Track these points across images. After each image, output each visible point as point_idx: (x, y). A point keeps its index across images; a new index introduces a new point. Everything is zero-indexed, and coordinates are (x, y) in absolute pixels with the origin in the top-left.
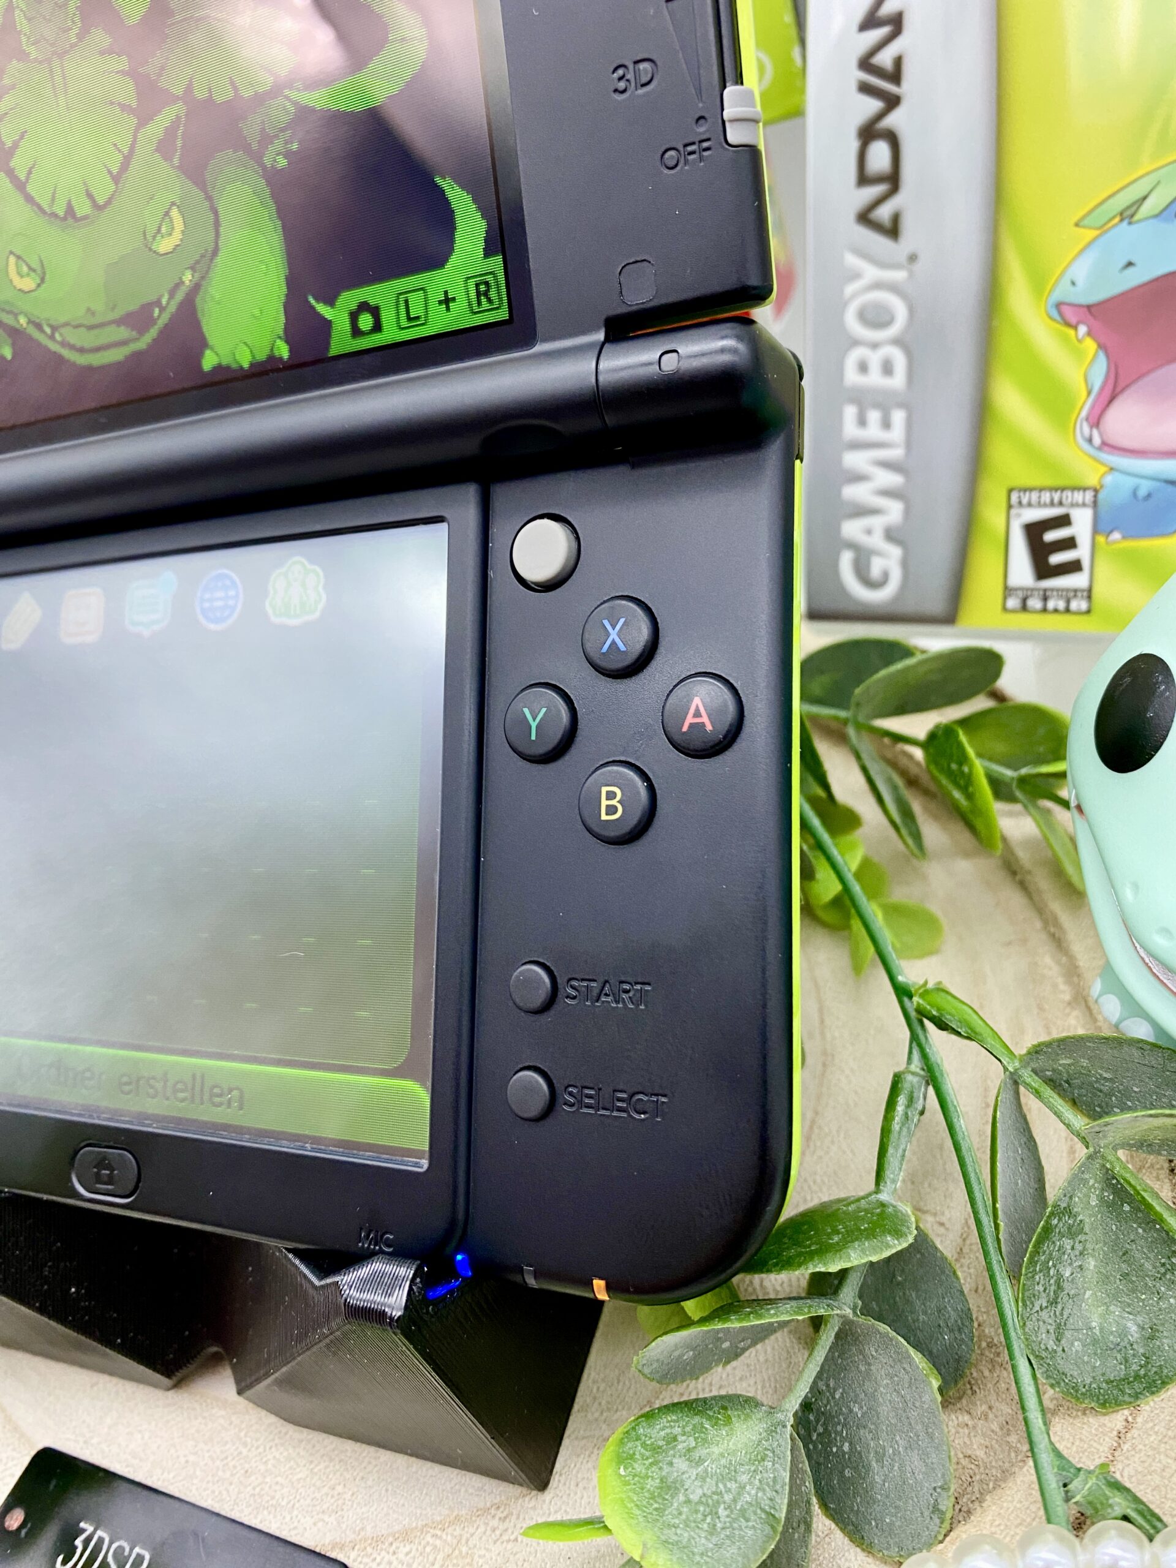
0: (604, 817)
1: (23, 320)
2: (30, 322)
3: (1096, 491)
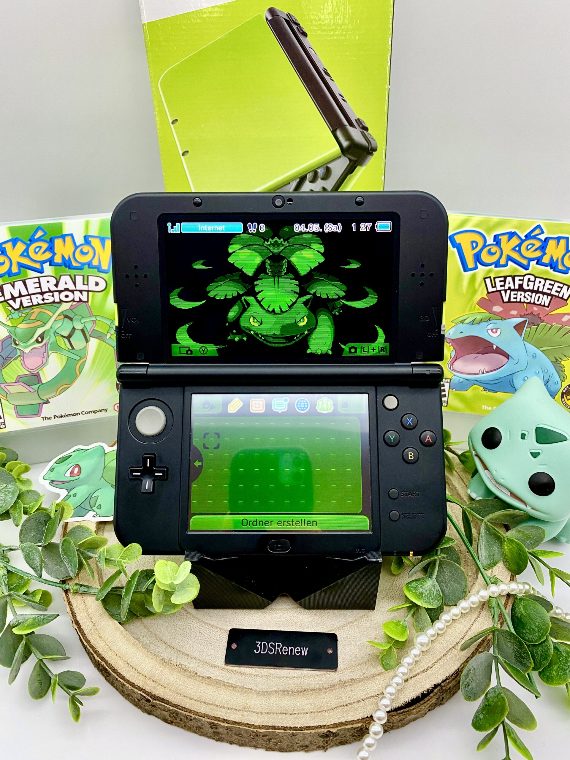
0: (409, 459)
2: (254, 333)
3: (450, 380)
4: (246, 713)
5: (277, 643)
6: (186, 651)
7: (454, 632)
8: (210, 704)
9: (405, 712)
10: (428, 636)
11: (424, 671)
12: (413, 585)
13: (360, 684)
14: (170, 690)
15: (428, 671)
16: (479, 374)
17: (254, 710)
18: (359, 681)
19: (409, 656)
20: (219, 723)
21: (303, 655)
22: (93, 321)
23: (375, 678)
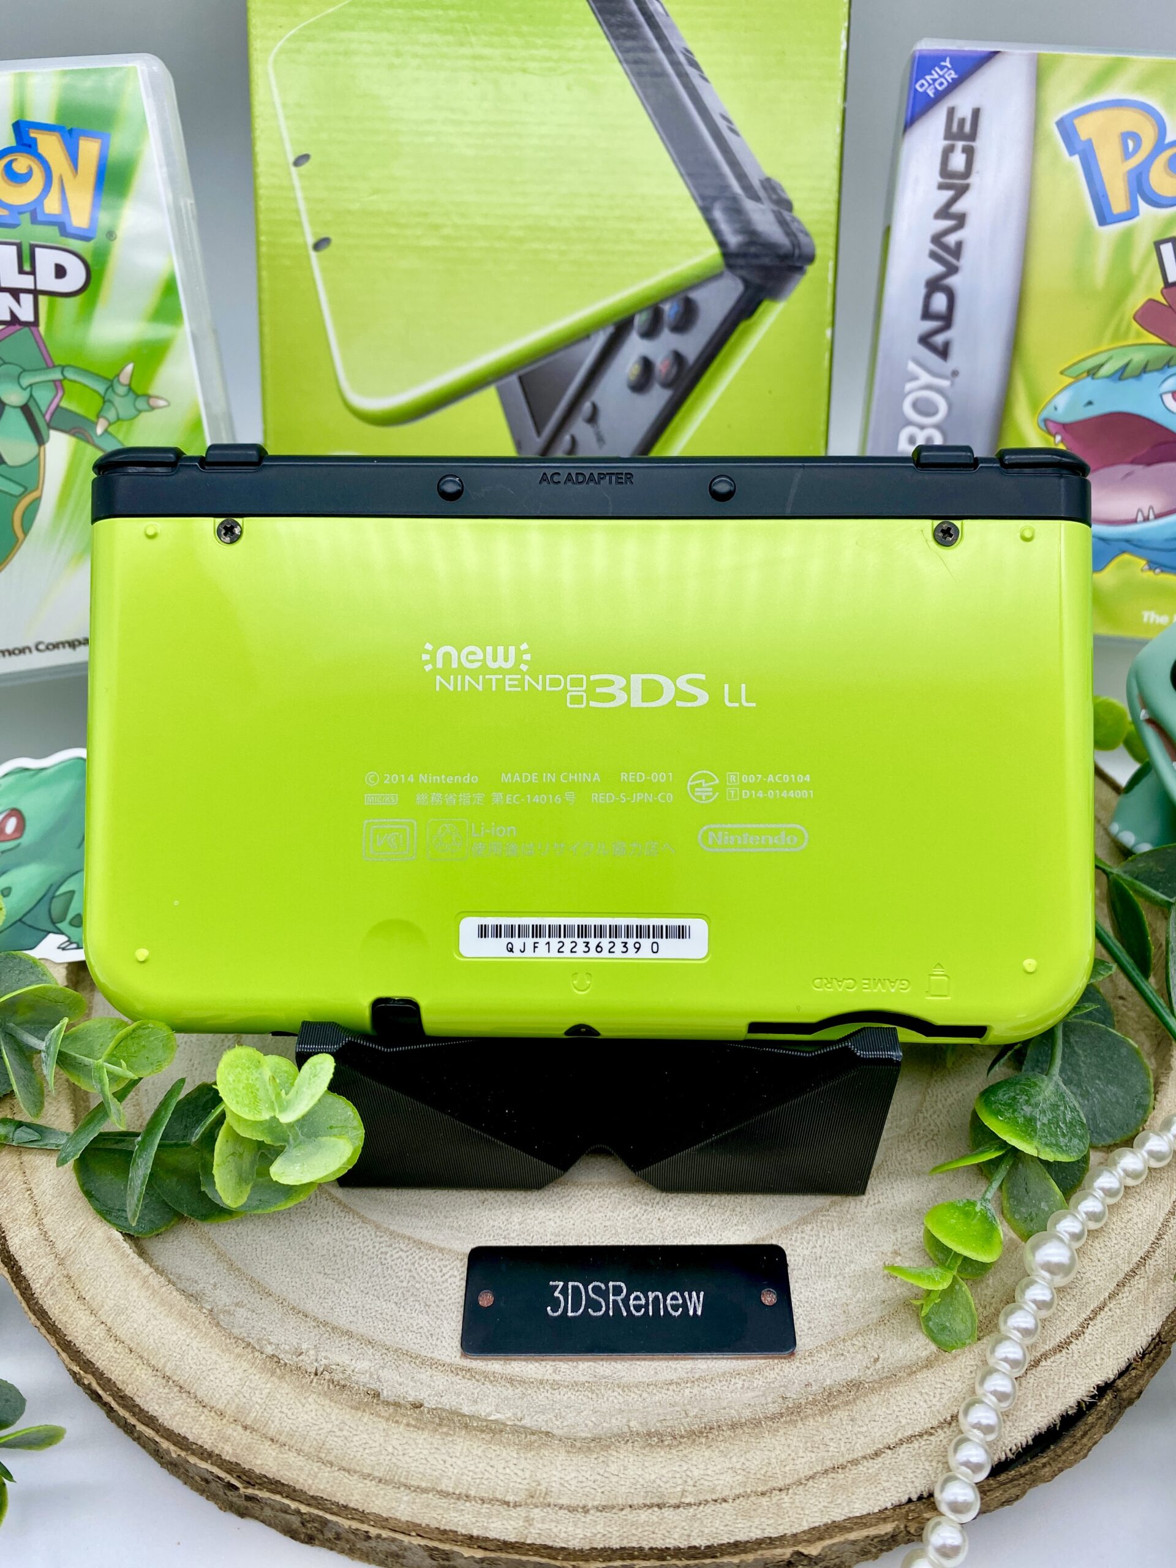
4: (536, 1510)
5: (611, 1284)
6: (343, 1322)
7: (1130, 1224)
8: (425, 1491)
9: (1022, 1476)
10: (1064, 1239)
11: (1061, 1347)
12: (1002, 1096)
13: (875, 1399)
14: (299, 1452)
15: (1072, 1346)
16: (1135, 521)
17: (561, 1502)
18: (873, 1390)
19: (1021, 1308)
20: (456, 1549)
21: (691, 1313)
23: (919, 1376)
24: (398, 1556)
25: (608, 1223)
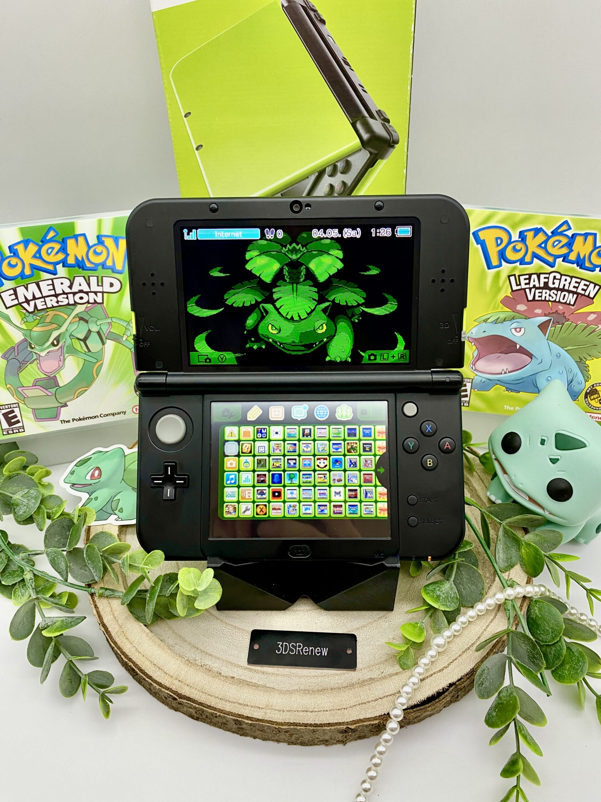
0: (428, 465)
1: (271, 340)
2: (273, 340)
3: (473, 380)
4: (268, 710)
5: (298, 644)
6: (210, 652)
7: (470, 633)
8: (234, 703)
9: (421, 709)
10: (445, 637)
11: (440, 671)
12: (431, 588)
13: (378, 683)
14: (196, 689)
15: (444, 671)
16: (501, 374)
17: (276, 708)
18: (377, 681)
19: (425, 657)
20: (243, 720)
21: (323, 655)
22: (108, 323)
23: (393, 677)
24: (225, 724)
25: (298, 624)
